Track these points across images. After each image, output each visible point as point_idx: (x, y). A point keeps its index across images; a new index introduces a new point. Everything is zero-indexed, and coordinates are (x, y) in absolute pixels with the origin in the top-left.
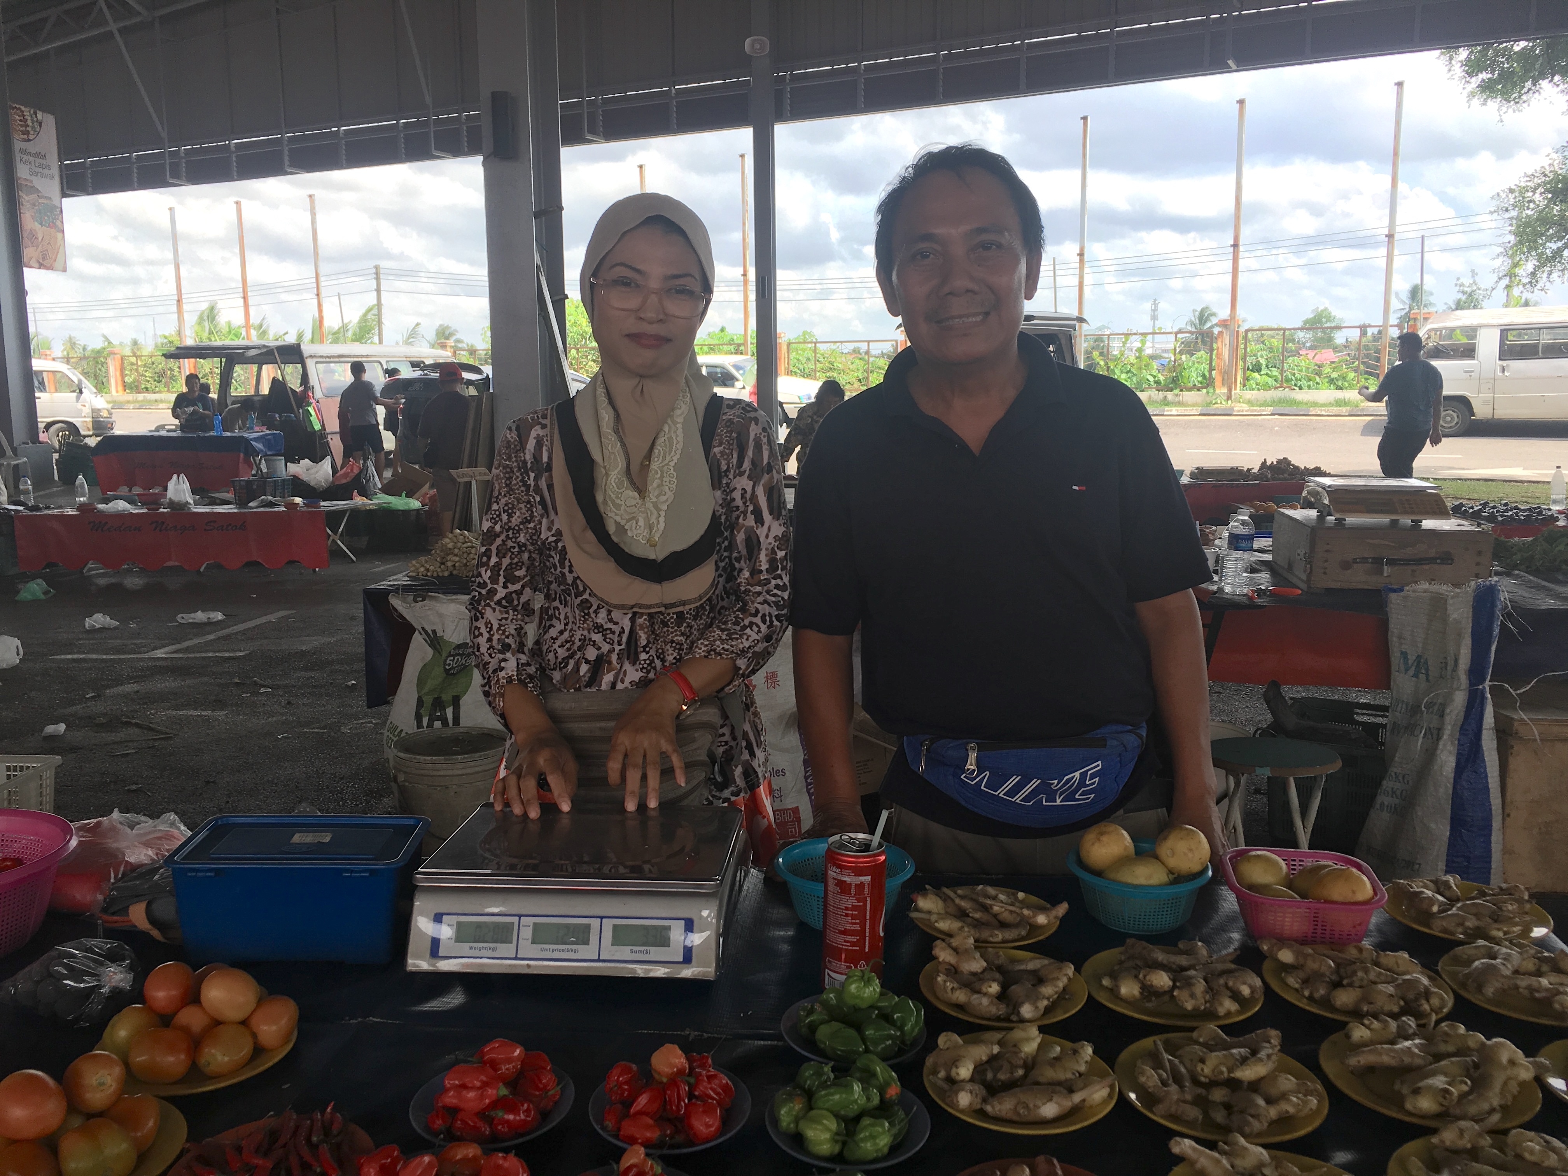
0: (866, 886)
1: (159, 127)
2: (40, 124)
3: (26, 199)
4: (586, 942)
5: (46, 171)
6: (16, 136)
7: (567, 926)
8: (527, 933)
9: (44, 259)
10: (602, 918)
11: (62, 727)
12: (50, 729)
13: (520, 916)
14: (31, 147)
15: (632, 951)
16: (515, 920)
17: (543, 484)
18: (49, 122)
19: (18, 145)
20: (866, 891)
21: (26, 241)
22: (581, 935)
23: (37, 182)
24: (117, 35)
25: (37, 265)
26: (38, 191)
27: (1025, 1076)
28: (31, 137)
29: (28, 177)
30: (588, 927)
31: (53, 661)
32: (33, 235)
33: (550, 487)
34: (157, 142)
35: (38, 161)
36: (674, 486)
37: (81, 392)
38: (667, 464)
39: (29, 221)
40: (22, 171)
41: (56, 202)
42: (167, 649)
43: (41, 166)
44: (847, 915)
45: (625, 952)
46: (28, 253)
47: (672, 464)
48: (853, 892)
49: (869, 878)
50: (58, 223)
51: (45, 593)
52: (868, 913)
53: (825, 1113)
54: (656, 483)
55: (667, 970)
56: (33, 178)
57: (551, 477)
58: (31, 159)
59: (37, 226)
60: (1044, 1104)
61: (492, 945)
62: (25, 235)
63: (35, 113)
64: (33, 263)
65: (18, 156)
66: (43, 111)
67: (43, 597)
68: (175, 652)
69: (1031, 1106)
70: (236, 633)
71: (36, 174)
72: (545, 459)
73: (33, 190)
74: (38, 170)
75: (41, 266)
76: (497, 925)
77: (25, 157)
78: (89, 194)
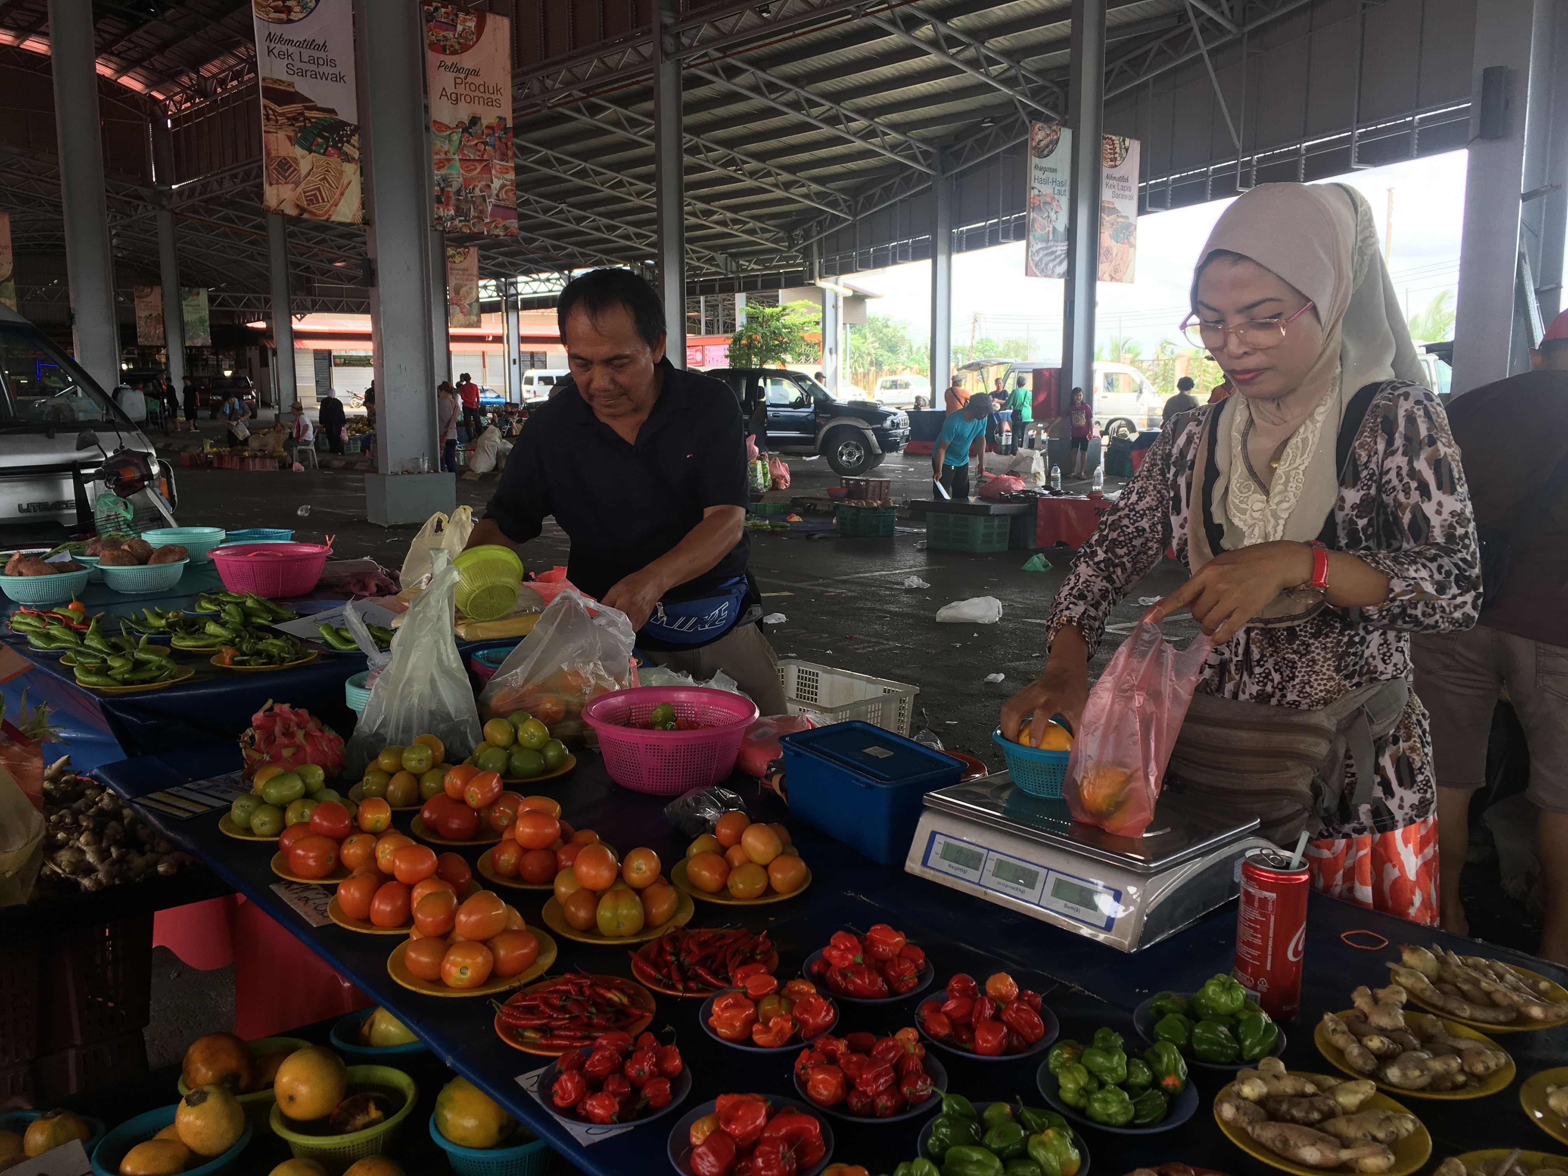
0: (1270, 903)
1: (1235, 139)
2: (1127, 150)
3: (1106, 219)
4: (1032, 887)
5: (1127, 193)
6: (1105, 164)
7: (1023, 869)
8: (991, 866)
9: (1115, 272)
10: (1049, 869)
11: (1002, 677)
12: (992, 677)
13: (989, 850)
14: (1116, 172)
15: (1066, 906)
16: (985, 852)
17: (1182, 481)
18: (1134, 146)
19: (1105, 171)
20: (1270, 908)
21: (1102, 257)
22: (1030, 879)
23: (1118, 204)
24: (1206, 57)
25: (1109, 278)
26: (1118, 211)
27: (1320, 1121)
28: (1118, 163)
29: (1111, 200)
30: (1037, 874)
31: (1024, 623)
32: (1108, 251)
33: (1189, 486)
34: (1233, 154)
35: (1121, 184)
36: (1299, 492)
37: (1141, 392)
38: (1297, 468)
39: (1106, 239)
40: (1106, 195)
41: (1132, 220)
42: (1115, 626)
43: (1123, 189)
44: (1250, 927)
45: (1060, 904)
46: (1103, 268)
47: (1302, 468)
48: (1256, 904)
49: (1274, 895)
50: (1132, 239)
51: (1046, 566)
52: (1271, 931)
53: (1082, 1068)
54: (1280, 488)
55: (1091, 932)
56: (1116, 201)
57: (1192, 475)
58: (1115, 183)
59: (1113, 243)
60: (1304, 1146)
61: (965, 868)
62: (1102, 252)
63: (1124, 141)
64: (1106, 277)
65: (1104, 181)
66: (1130, 137)
67: (1043, 570)
68: (1122, 629)
69: (1292, 1143)
70: (1184, 621)
71: (1118, 196)
72: (1190, 457)
73: (1114, 210)
74: (1121, 192)
75: (1112, 278)
76: (973, 853)
77: (1111, 182)
78: (1167, 209)
